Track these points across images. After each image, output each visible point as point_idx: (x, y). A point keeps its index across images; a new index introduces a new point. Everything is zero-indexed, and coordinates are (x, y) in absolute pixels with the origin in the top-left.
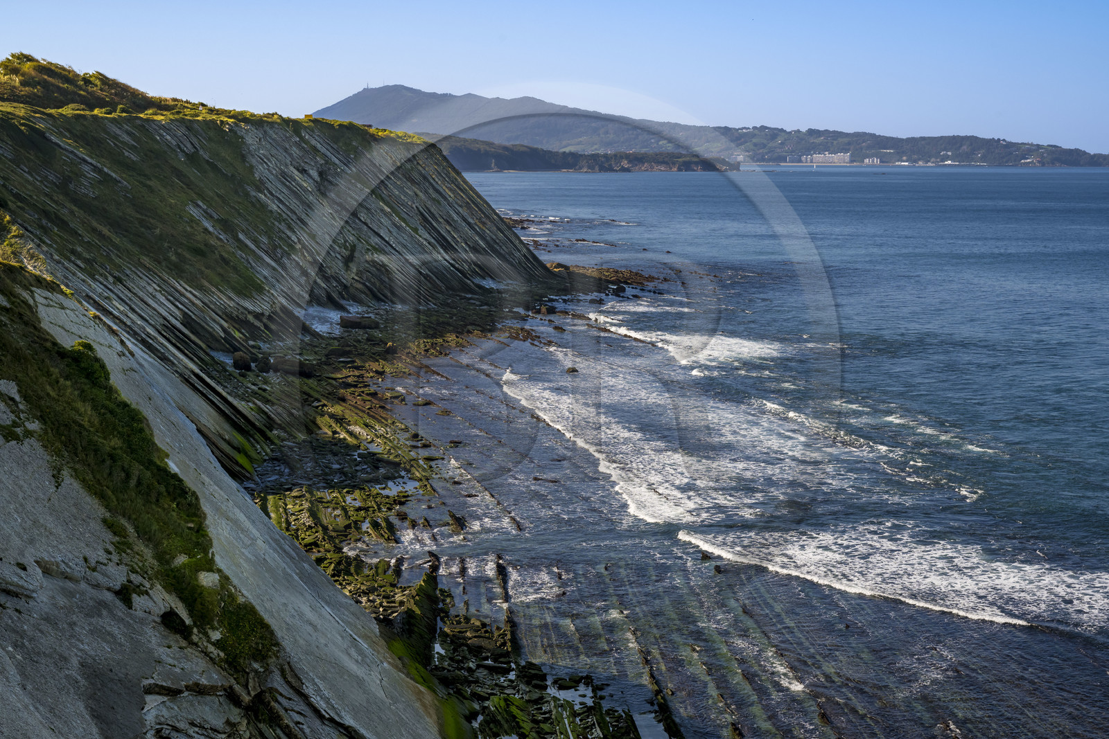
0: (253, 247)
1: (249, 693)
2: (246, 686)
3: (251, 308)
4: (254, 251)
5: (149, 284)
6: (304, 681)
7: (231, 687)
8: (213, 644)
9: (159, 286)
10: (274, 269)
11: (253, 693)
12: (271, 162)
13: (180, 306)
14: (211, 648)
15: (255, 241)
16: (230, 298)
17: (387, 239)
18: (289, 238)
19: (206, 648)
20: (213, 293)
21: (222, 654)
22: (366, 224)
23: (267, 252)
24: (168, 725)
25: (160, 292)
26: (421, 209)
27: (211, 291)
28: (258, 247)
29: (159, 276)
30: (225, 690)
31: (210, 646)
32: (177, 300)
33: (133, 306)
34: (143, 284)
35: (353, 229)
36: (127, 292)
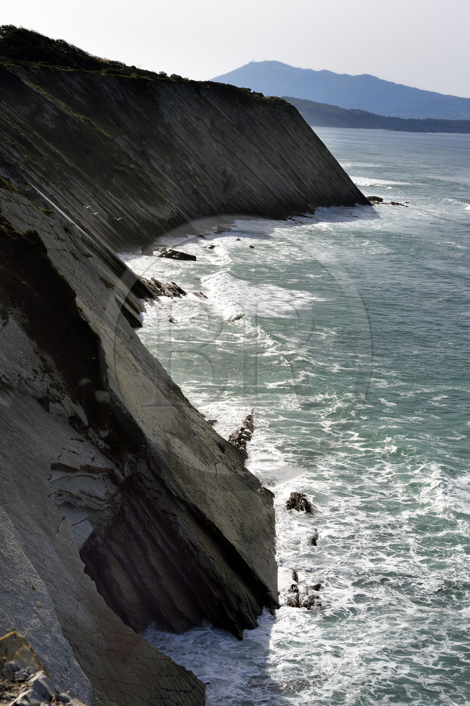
0: (161, 171)
1: (123, 475)
2: (122, 470)
3: (156, 214)
4: (161, 174)
5: (86, 192)
6: (161, 470)
7: (112, 470)
8: (102, 439)
9: (93, 194)
10: (175, 188)
11: (127, 475)
12: (177, 111)
13: (107, 209)
14: (101, 443)
15: (162, 167)
16: (142, 206)
17: (255, 172)
18: (187, 167)
19: (97, 442)
20: (131, 202)
21: (108, 447)
22: (241, 160)
23: (170, 176)
24: (66, 492)
25: (94, 198)
26: (280, 152)
27: (129, 200)
28: (164, 171)
29: (93, 187)
30: (108, 472)
31: (100, 441)
32: (105, 205)
33: (74, 207)
34: (82, 191)
35: (231, 163)
36: (71, 197)
